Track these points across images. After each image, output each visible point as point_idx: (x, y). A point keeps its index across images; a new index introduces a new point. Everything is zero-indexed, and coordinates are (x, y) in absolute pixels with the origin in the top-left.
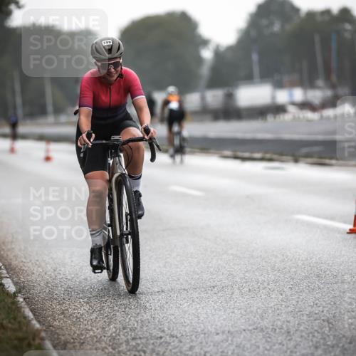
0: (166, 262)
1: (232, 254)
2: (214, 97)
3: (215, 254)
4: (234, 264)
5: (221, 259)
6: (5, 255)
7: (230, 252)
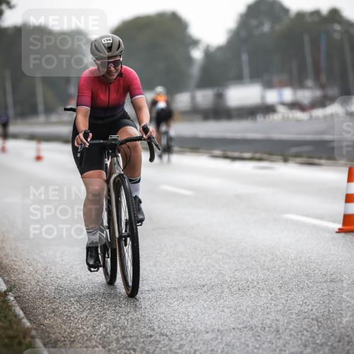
1: (222, 253)
2: (204, 97)
4: (224, 263)
5: (211, 258)
7: (220, 251)
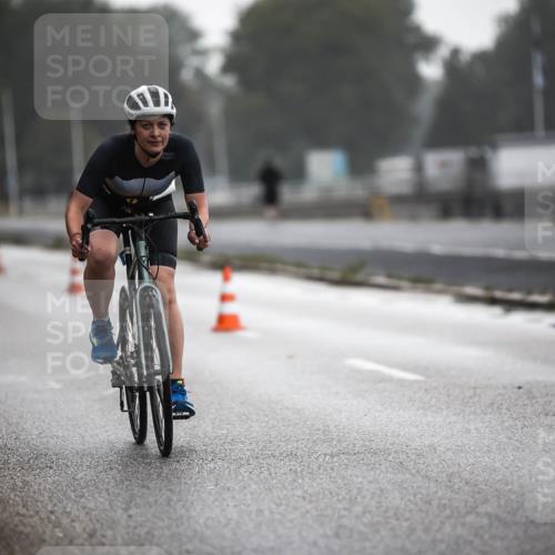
0: (340, 526)
1: (487, 514)
3: (448, 512)
4: (493, 537)
5: (463, 525)
7: (482, 509)
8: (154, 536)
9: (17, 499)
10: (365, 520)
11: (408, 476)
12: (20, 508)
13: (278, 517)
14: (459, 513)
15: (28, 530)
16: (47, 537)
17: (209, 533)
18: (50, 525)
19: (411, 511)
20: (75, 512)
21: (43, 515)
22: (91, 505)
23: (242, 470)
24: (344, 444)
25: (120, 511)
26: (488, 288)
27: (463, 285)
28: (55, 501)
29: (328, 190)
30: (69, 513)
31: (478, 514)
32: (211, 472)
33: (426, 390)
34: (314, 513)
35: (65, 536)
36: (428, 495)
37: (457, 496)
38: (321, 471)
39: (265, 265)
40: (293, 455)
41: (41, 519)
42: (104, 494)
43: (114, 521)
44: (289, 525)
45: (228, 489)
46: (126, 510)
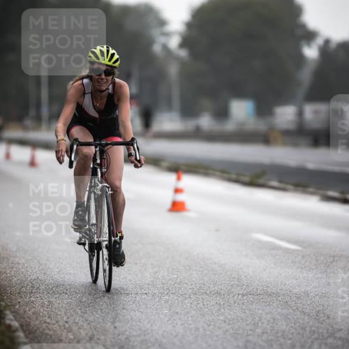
0: (248, 341)
3: (316, 335)
6: (22, 311)
7: (338, 335)
8: (130, 341)
9: (45, 312)
10: (263, 338)
11: (290, 311)
12: (46, 318)
13: (208, 332)
14: (323, 336)
15: (51, 333)
16: (63, 338)
17: (165, 340)
18: (65, 331)
19: (292, 333)
20: (81, 323)
21: (61, 323)
22: (91, 319)
23: (186, 301)
24: (251, 288)
25: (109, 324)
26: (342, 193)
27: (327, 190)
28: (68, 315)
29: (243, 124)
30: (77, 323)
31: (335, 338)
32: (166, 302)
33: (303, 256)
34: (232, 332)
35: (75, 338)
36: (303, 324)
37: (322, 326)
38: (236, 305)
39: (202, 171)
40: (218, 293)
41: (60, 326)
42: (99, 312)
43: (105, 330)
44: (215, 338)
45: (177, 313)
46: (113, 323)
